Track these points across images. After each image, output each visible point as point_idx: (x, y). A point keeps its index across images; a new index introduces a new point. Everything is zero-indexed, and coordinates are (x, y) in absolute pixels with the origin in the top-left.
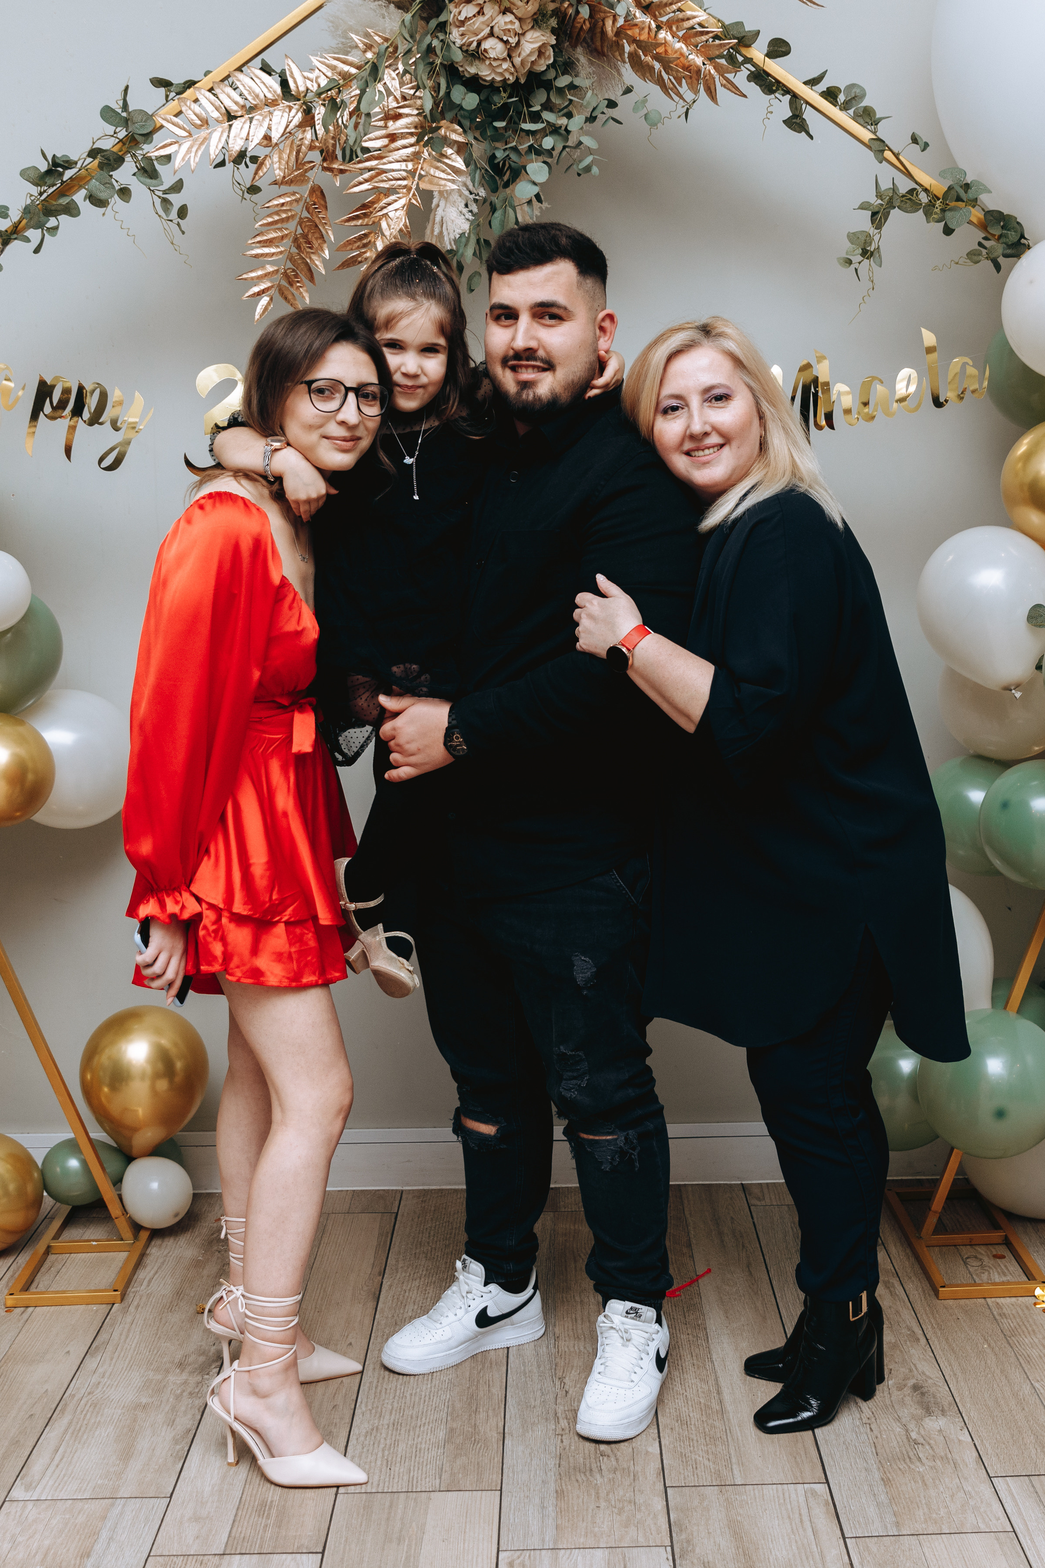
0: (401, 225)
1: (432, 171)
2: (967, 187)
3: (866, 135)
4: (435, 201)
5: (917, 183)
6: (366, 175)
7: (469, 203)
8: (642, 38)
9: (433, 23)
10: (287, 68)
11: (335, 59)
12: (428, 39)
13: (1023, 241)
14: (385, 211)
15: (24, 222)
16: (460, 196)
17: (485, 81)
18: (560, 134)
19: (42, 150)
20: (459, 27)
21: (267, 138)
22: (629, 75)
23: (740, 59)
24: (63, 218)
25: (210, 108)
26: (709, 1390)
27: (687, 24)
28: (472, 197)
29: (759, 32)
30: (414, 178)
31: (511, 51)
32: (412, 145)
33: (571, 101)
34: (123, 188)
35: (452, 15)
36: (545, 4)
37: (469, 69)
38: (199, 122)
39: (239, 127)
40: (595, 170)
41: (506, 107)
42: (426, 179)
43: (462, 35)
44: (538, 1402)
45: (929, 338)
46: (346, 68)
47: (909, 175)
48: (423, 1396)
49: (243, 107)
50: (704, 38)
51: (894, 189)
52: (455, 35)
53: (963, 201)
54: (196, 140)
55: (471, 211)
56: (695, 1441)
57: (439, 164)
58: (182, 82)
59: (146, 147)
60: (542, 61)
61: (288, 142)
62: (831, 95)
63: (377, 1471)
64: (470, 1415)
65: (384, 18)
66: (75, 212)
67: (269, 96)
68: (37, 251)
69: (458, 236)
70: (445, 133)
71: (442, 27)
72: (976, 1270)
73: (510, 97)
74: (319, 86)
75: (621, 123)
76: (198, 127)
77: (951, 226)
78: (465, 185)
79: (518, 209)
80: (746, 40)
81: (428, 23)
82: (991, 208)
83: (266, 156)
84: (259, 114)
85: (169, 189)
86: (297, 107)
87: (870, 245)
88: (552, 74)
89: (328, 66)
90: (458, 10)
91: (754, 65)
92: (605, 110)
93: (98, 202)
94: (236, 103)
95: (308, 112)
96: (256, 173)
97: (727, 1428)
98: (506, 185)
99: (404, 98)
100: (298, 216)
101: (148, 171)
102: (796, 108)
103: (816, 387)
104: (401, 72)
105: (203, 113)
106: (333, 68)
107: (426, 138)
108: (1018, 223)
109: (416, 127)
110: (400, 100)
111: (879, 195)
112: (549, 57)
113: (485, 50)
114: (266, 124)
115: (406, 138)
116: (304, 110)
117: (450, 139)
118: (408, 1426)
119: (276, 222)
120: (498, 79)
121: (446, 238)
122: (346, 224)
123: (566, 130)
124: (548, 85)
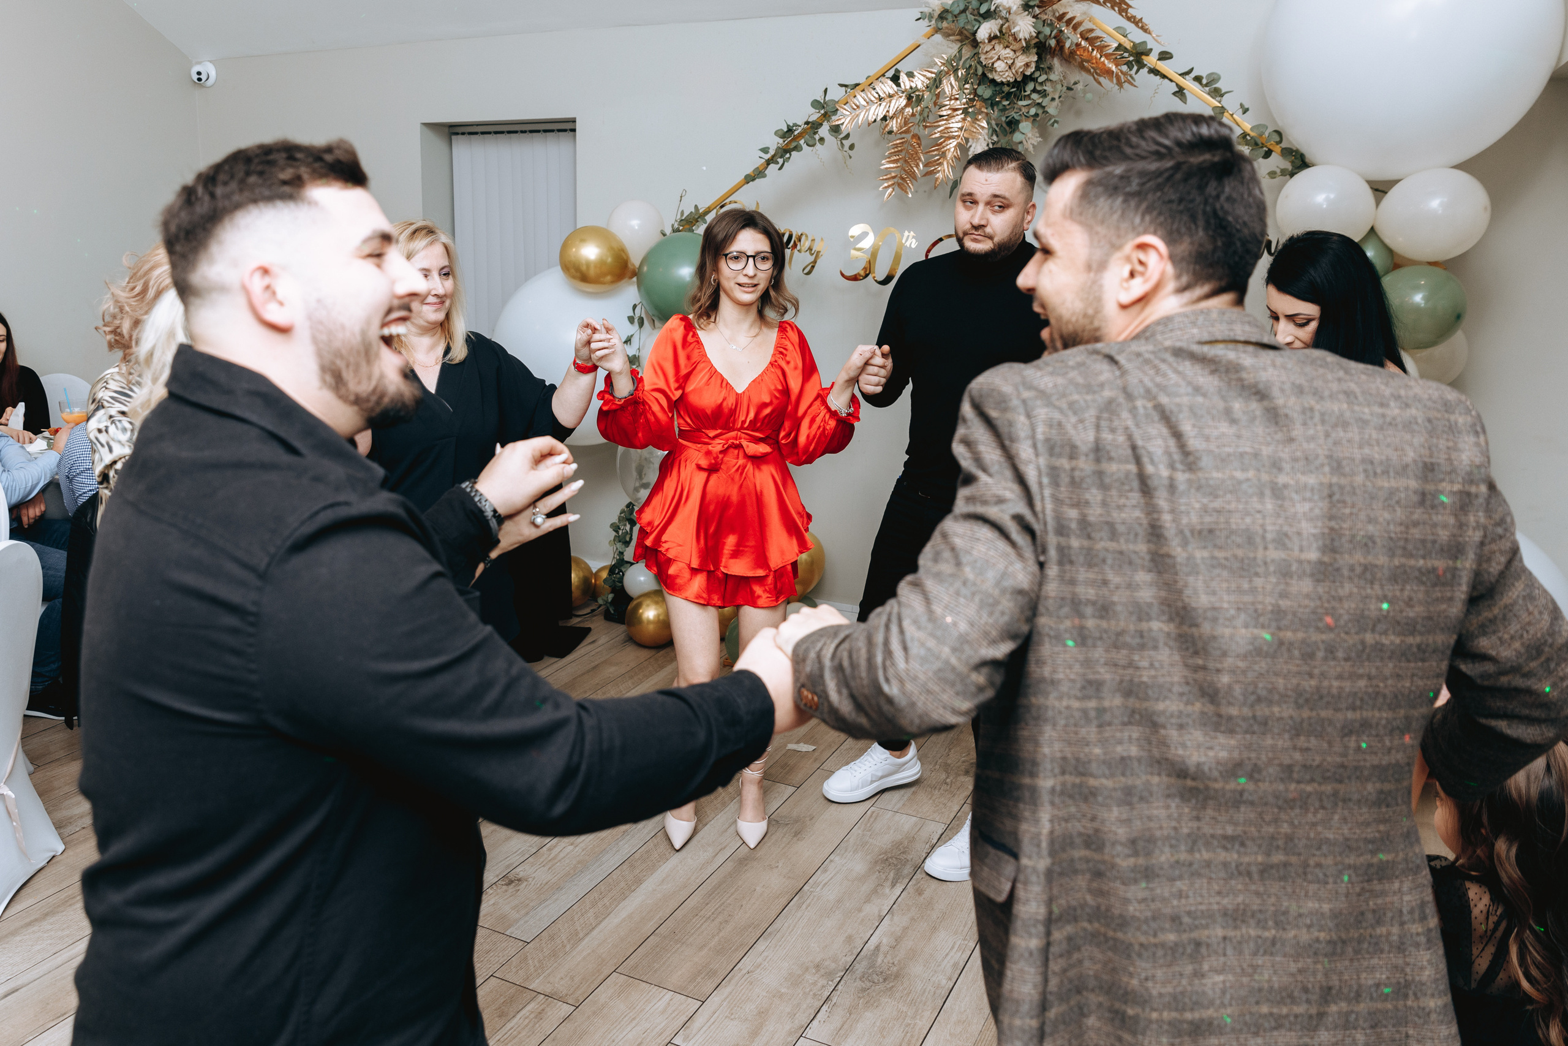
0: (956, 154)
1: (971, 128)
3: (1215, 103)
4: (969, 145)
5: (1243, 130)
6: (939, 130)
8: (1085, 54)
10: (902, 75)
11: (925, 70)
12: (970, 60)
15: (775, 155)
16: (983, 136)
17: (997, 81)
20: (984, 55)
22: (1078, 71)
23: (1144, 62)
24: (793, 153)
25: (861, 100)
31: (1011, 65)
32: (962, 114)
33: (1045, 88)
34: (822, 138)
35: (981, 49)
37: (988, 76)
38: (856, 105)
39: (874, 109)
41: (1009, 94)
42: (966, 132)
43: (986, 59)
46: (931, 75)
47: (1239, 126)
49: (878, 98)
54: (855, 114)
57: (975, 124)
58: (855, 83)
59: (833, 118)
60: (1029, 69)
61: (901, 113)
62: (1197, 80)
65: (951, 48)
66: (799, 150)
67: (892, 92)
68: (780, 169)
70: (977, 108)
71: (977, 55)
75: (1073, 99)
76: (855, 108)
78: (987, 135)
80: (1147, 52)
84: (885, 101)
85: (844, 138)
86: (904, 97)
88: (1037, 74)
90: (984, 46)
91: (1151, 66)
92: (1065, 94)
93: (810, 145)
94: (875, 97)
98: (1011, 133)
99: (960, 89)
100: (906, 149)
101: (836, 130)
105: (859, 103)
106: (924, 75)
107: (969, 111)
109: (964, 105)
110: (957, 91)
112: (1033, 67)
113: (995, 68)
114: (888, 106)
115: (961, 110)
116: (908, 98)
117: (980, 111)
119: (897, 153)
120: (1005, 80)
122: (930, 153)
123: (1041, 105)
124: (1035, 80)
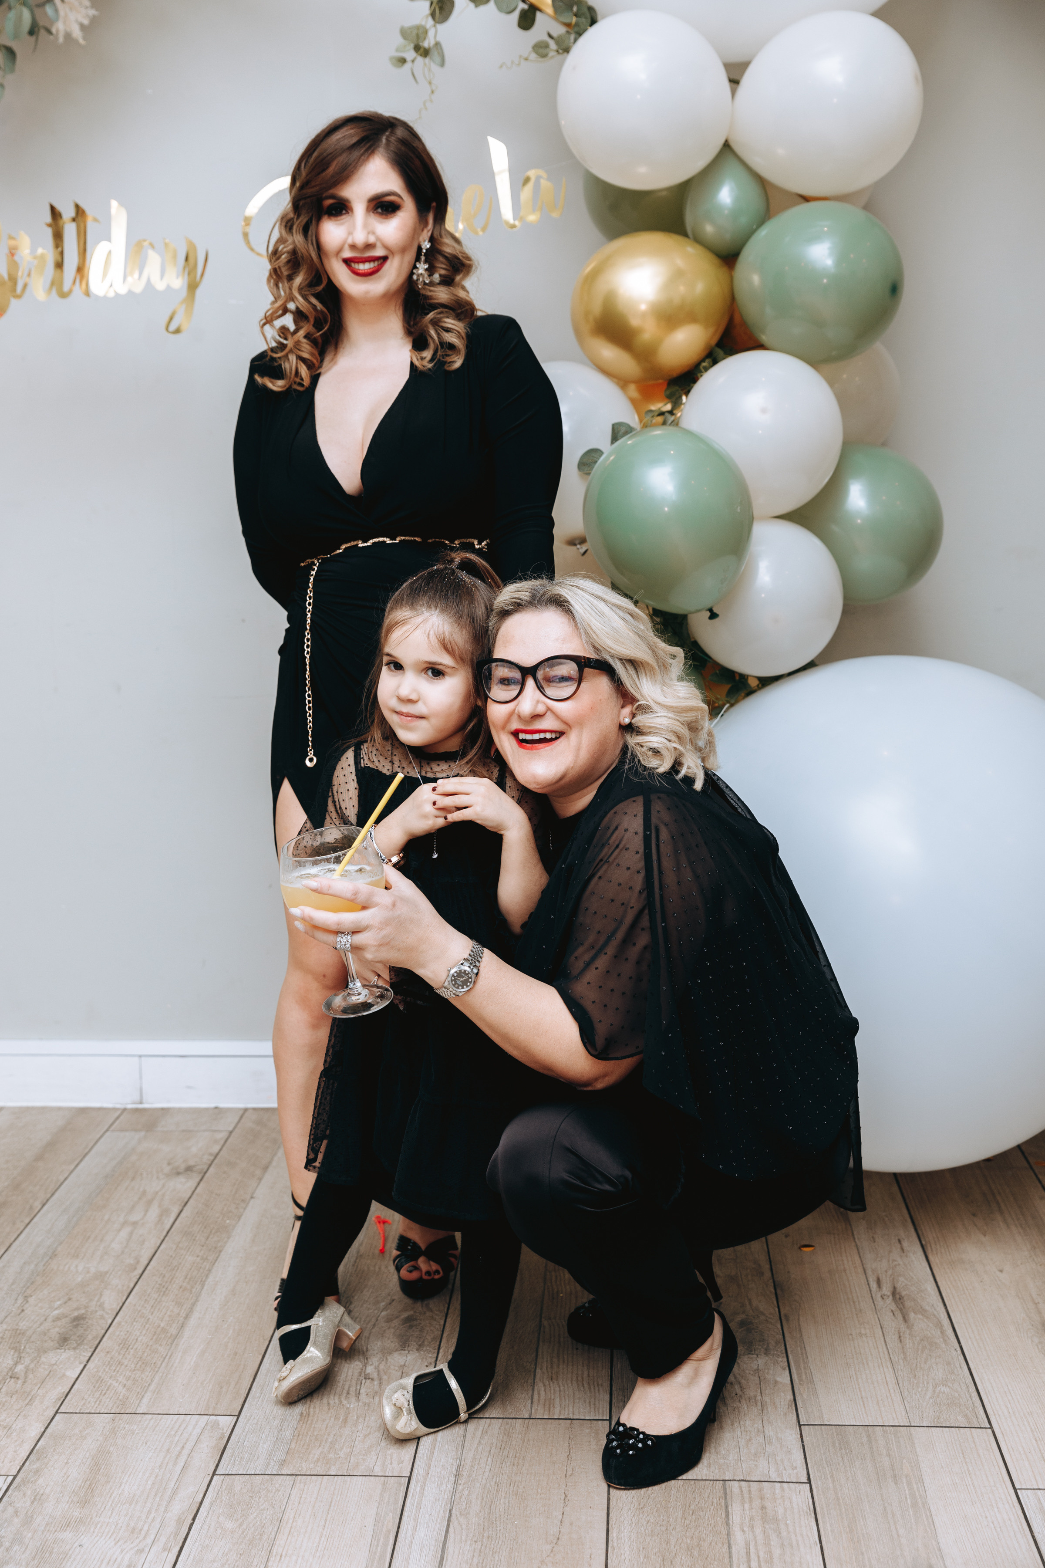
26: (179, 1314)
56: (123, 1367)
87: (424, 40)
97: (169, 1354)
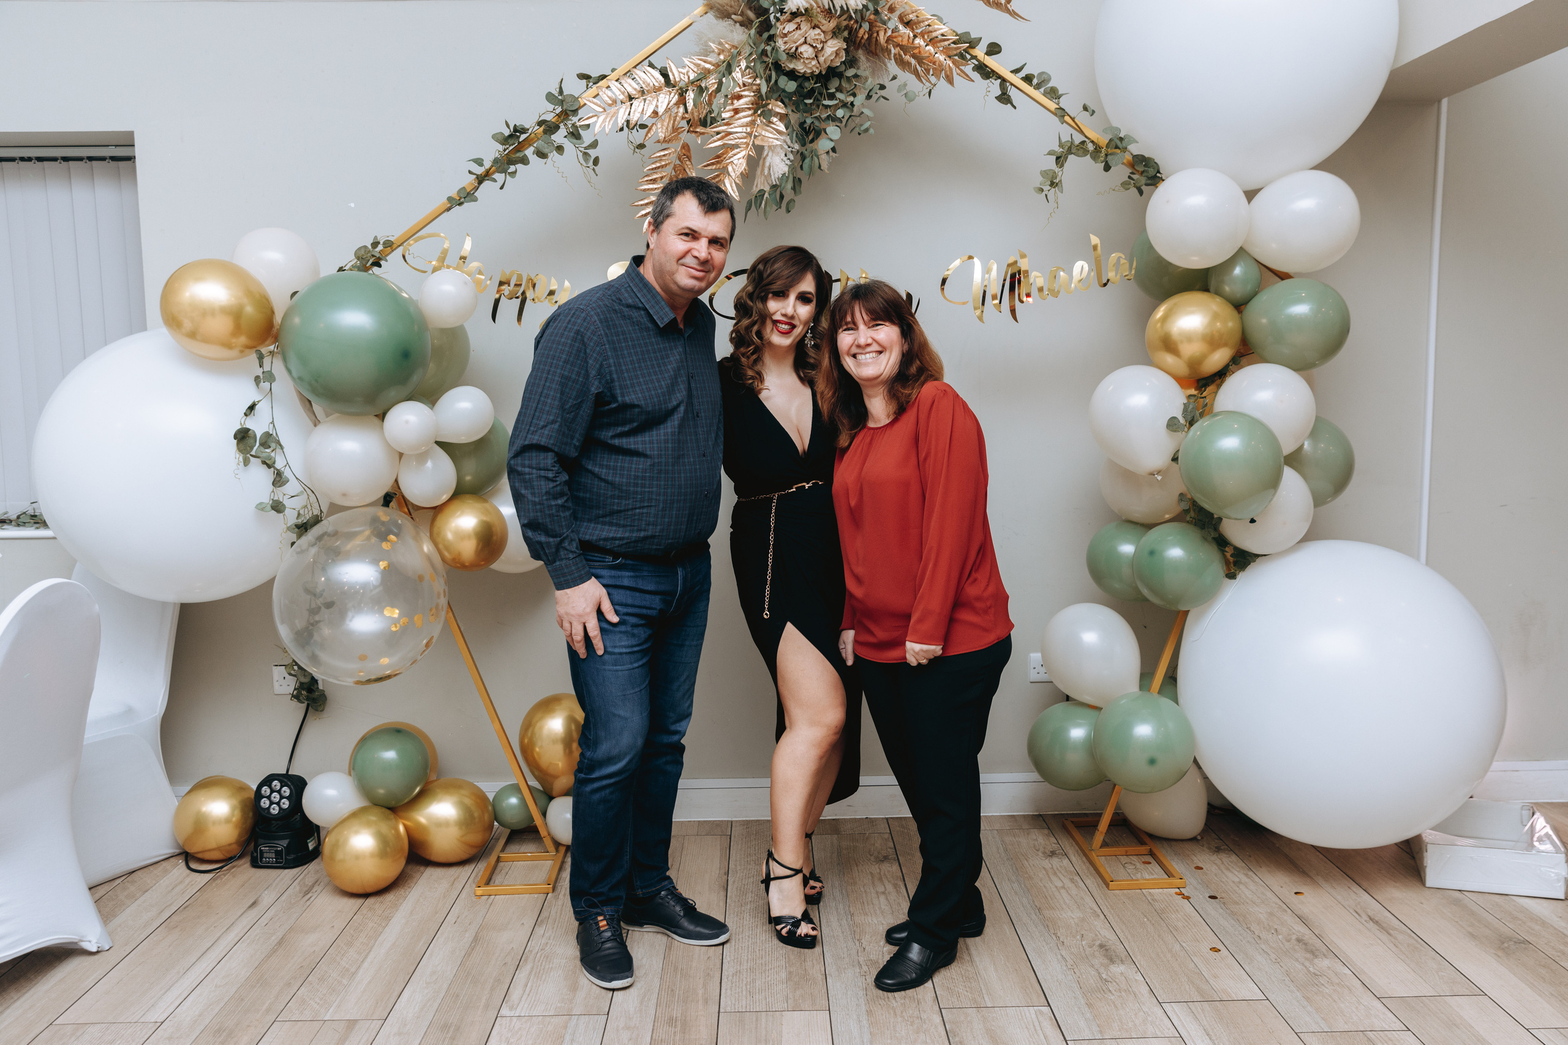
0: (743, 168)
1: (763, 133)
2: (1121, 139)
3: (1052, 106)
4: (765, 153)
5: (1086, 137)
6: (719, 136)
7: (787, 153)
8: (904, 43)
9: (766, 35)
10: (668, 66)
11: (701, 60)
12: (763, 46)
13: (1158, 175)
14: (732, 160)
15: (493, 168)
16: (782, 149)
17: (799, 73)
18: (848, 107)
19: (506, 121)
20: (783, 38)
21: (655, 113)
22: (892, 67)
23: (968, 57)
24: (519, 166)
25: (618, 93)
27: (934, 34)
28: (790, 149)
29: (980, 39)
30: (751, 137)
31: (818, 53)
32: (751, 115)
33: (856, 85)
34: (560, 146)
35: (779, 30)
36: (840, 22)
37: (789, 66)
38: (610, 102)
39: (637, 105)
40: (871, 131)
41: (813, 90)
42: (760, 138)
43: (785, 43)
44: (846, 955)
45: (1095, 240)
46: (708, 66)
47: (1082, 132)
48: (767, 951)
49: (639, 91)
50: (946, 43)
51: (1072, 143)
52: (780, 43)
53: (1119, 149)
54: (609, 114)
55: (789, 159)
57: (768, 128)
58: (598, 76)
59: (575, 119)
60: (837, 60)
61: (667, 115)
62: (1028, 79)
63: (744, 998)
64: (801, 963)
65: (731, 32)
66: (525, 161)
67: (656, 84)
68: (501, 188)
69: (780, 176)
70: (772, 107)
71: (771, 38)
72: (1132, 871)
73: (814, 84)
74: (689, 77)
75: (887, 99)
76: (610, 105)
77: (1111, 165)
78: (785, 141)
79: (820, 157)
80: (973, 44)
81: (761, 35)
82: (1135, 154)
83: (653, 124)
84: (650, 97)
85: (588, 146)
86: (674, 91)
87: (1056, 178)
88: (843, 68)
89: (695, 64)
90: (782, 27)
91: (978, 60)
92: (878, 92)
93: (542, 155)
94: (635, 89)
95: (682, 94)
96: (646, 135)
98: (812, 141)
99: (744, 85)
100: (673, 164)
101: (575, 135)
102: (1004, 89)
103: (1019, 274)
104: (743, 68)
105: (614, 96)
106: (696, 65)
107: (759, 112)
108: (1155, 163)
109: (752, 104)
110: (742, 86)
111: (1061, 145)
112: (842, 57)
113: (801, 53)
114: (654, 103)
115: (745, 111)
116: (680, 94)
117: (775, 111)
118: (760, 970)
119: (659, 167)
120: (809, 71)
121: (772, 177)
122: (705, 168)
123: (852, 104)
124: (840, 76)
